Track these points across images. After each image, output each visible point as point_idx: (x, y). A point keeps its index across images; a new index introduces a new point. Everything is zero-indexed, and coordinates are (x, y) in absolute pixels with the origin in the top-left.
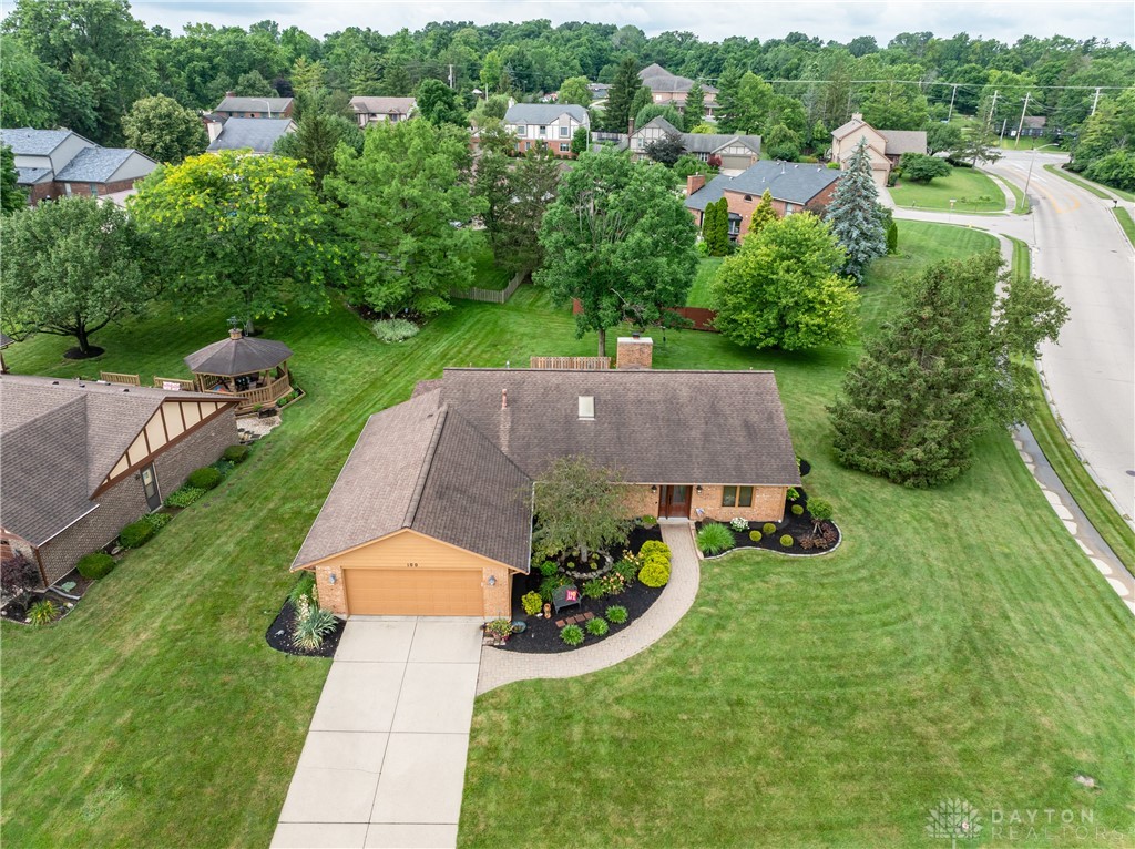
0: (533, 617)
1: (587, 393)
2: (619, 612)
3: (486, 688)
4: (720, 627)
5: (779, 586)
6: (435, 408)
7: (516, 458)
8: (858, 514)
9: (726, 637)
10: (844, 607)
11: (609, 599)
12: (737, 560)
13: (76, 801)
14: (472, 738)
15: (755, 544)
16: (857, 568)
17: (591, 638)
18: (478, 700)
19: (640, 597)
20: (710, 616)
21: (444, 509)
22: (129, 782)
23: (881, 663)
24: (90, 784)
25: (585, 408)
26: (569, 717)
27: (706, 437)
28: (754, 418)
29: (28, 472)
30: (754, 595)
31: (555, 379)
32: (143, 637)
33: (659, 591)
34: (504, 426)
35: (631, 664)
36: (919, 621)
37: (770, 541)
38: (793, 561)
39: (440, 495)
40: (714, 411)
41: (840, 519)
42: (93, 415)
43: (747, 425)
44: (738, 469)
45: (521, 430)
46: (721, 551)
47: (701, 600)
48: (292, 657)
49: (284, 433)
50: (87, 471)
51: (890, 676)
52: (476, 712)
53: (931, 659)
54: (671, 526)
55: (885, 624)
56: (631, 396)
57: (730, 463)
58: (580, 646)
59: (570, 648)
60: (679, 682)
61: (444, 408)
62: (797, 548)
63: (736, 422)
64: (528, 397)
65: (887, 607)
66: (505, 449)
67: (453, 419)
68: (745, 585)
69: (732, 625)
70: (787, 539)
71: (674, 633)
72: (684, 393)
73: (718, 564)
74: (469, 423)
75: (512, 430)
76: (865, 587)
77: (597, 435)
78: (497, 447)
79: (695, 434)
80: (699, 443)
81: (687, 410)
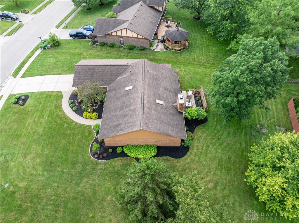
6: (131, 63)
7: (115, 81)
11: (80, 107)
12: (91, 133)
14: (52, 91)
18: (60, 91)
19: (80, 112)
25: (129, 88)
28: (122, 126)
33: (82, 116)
34: (124, 76)
38: (89, 145)
39: (90, 69)
43: (120, 125)
44: (105, 124)
47: (77, 124)
61: (129, 65)
63: (121, 121)
64: (132, 77)
72: (133, 107)
77: (120, 93)
79: (118, 113)
80: (114, 114)
81: (127, 109)
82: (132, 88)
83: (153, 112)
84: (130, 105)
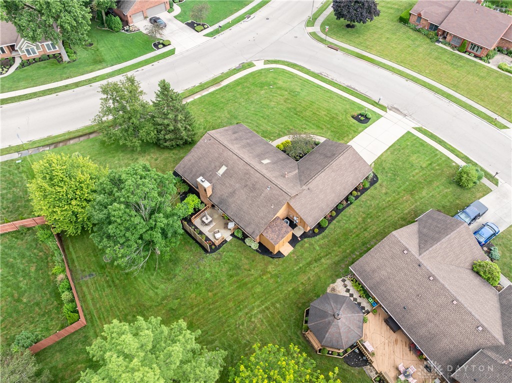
7: (296, 168)
25: (266, 161)
39: (334, 155)
45: (288, 171)
56: (251, 155)
64: (277, 173)
66: (297, 171)
82: (262, 161)
83: (216, 155)
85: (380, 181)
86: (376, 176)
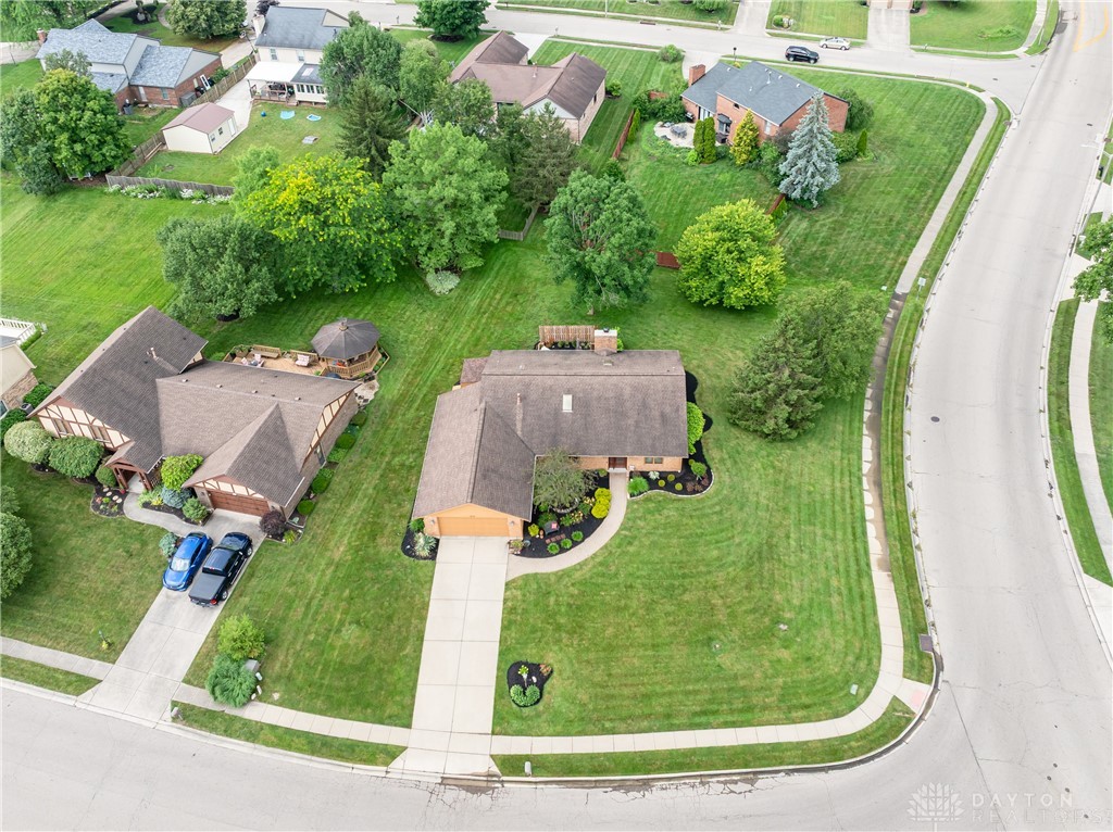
0: (534, 537)
1: (568, 392)
2: (577, 535)
3: (510, 578)
4: (630, 543)
5: (668, 517)
6: (478, 403)
7: (525, 439)
8: (729, 463)
9: (631, 549)
10: (699, 531)
11: (575, 527)
12: (648, 499)
13: (338, 631)
14: (504, 603)
15: (661, 488)
16: (714, 505)
17: (563, 550)
18: (507, 584)
19: (590, 524)
20: (626, 536)
21: (486, 486)
22: (358, 623)
23: (708, 565)
24: (342, 623)
25: (567, 403)
26: (549, 593)
27: (637, 423)
28: (668, 410)
29: (267, 463)
30: (653, 524)
31: (549, 381)
32: (341, 549)
33: (602, 520)
34: (519, 417)
35: (581, 565)
36: (737, 540)
37: (670, 487)
38: (679, 500)
39: (485, 477)
40: (644, 405)
41: (717, 469)
42: (286, 419)
43: (663, 415)
44: (653, 446)
45: (528, 418)
46: (641, 493)
47: (623, 527)
48: (416, 561)
49: (382, 397)
50: (293, 457)
51: (709, 572)
52: (506, 590)
53: (734, 563)
54: (616, 474)
55: (717, 542)
56: (595, 394)
57: (649, 442)
58: (557, 554)
59: (552, 555)
60: (603, 575)
61: (483, 405)
62: (684, 491)
63: (656, 413)
64: (533, 396)
65: (722, 531)
66: (519, 433)
67: (489, 414)
68: (649, 516)
69: (636, 543)
70: (679, 486)
71: (606, 546)
72: (627, 391)
73: (637, 503)
74: (498, 416)
75: (524, 419)
76: (715, 518)
77: (573, 422)
78: (514, 432)
79: (631, 422)
80: (632, 428)
81: (628, 404)
82: (570, 397)
84: (619, 399)
85: (399, 549)
86: (410, 556)
